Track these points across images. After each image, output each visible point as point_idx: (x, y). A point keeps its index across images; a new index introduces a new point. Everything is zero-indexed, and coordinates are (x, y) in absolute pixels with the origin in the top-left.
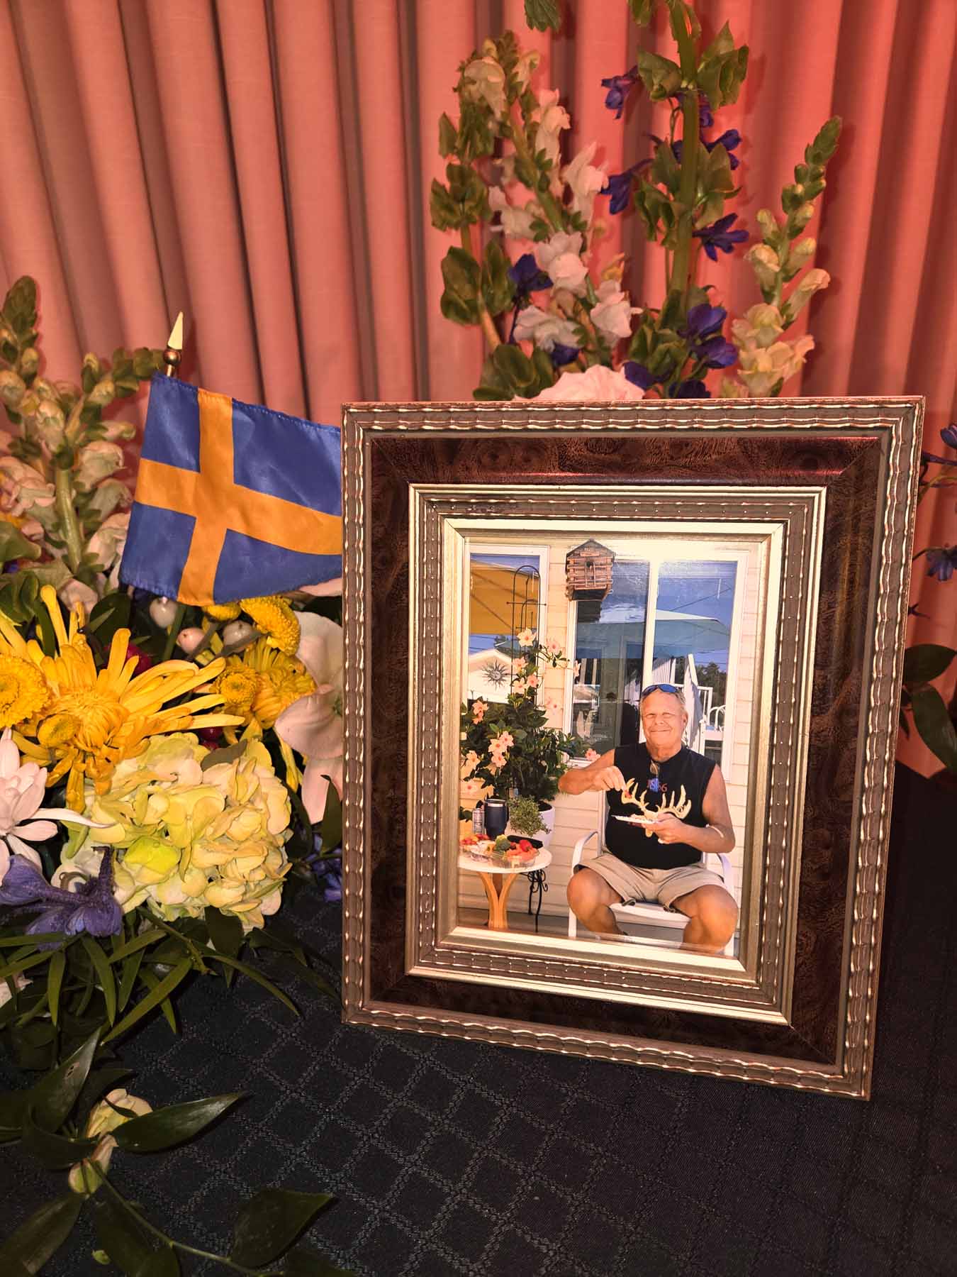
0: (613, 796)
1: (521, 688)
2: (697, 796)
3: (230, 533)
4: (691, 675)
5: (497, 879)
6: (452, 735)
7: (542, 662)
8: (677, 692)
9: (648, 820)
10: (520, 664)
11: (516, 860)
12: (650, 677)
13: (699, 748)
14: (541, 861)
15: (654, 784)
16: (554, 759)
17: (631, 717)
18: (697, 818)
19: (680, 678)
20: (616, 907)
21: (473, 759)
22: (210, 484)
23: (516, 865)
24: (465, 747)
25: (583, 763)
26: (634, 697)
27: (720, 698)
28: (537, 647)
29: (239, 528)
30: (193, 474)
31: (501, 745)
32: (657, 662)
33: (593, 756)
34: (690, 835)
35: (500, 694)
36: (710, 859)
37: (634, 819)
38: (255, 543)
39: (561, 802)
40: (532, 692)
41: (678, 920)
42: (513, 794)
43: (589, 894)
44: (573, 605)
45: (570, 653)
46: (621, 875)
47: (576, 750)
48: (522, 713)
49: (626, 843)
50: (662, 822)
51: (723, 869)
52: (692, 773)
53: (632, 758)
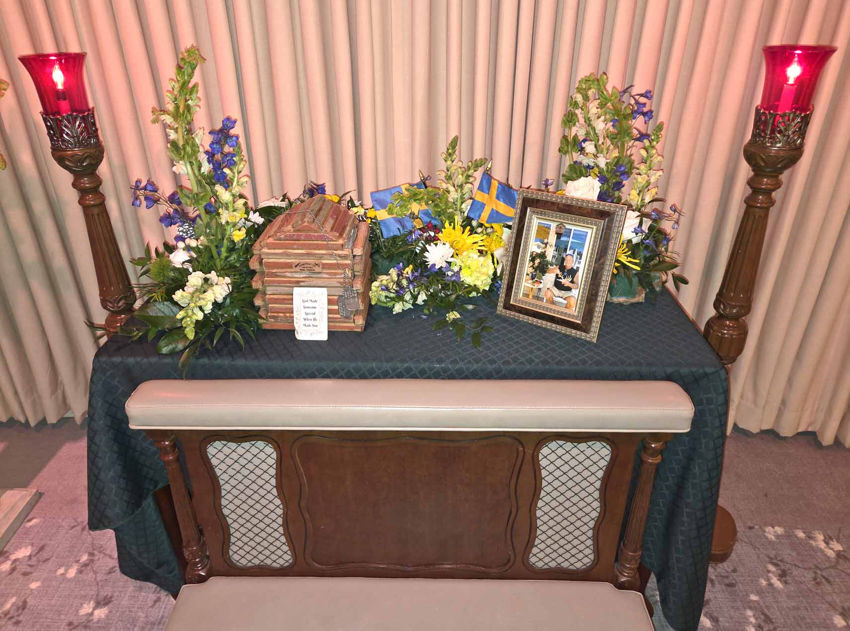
0: (557, 275)
1: (543, 251)
2: (573, 277)
3: (492, 209)
4: (576, 253)
5: (532, 288)
6: (528, 258)
7: (548, 246)
8: (573, 256)
9: (563, 281)
10: (544, 245)
11: (536, 285)
12: (569, 252)
13: (575, 268)
14: (541, 286)
15: (565, 274)
16: (547, 266)
17: (563, 260)
18: (572, 282)
19: (574, 253)
20: (554, 297)
21: (531, 263)
22: (491, 198)
23: (536, 286)
24: (530, 261)
25: (552, 267)
26: (565, 256)
27: (580, 259)
28: (547, 243)
29: (494, 208)
30: (487, 195)
31: (537, 261)
32: (570, 250)
33: (555, 266)
34: (570, 285)
35: (539, 251)
36: (573, 290)
37: (560, 280)
38: (497, 212)
39: (547, 274)
40: (545, 252)
41: (565, 302)
42: (538, 272)
43: (549, 294)
44: (556, 236)
45: (554, 245)
46: (556, 291)
47: (552, 265)
48: (542, 256)
49: (558, 285)
50: (566, 282)
51: (575, 293)
52: (573, 272)
53: (562, 268)
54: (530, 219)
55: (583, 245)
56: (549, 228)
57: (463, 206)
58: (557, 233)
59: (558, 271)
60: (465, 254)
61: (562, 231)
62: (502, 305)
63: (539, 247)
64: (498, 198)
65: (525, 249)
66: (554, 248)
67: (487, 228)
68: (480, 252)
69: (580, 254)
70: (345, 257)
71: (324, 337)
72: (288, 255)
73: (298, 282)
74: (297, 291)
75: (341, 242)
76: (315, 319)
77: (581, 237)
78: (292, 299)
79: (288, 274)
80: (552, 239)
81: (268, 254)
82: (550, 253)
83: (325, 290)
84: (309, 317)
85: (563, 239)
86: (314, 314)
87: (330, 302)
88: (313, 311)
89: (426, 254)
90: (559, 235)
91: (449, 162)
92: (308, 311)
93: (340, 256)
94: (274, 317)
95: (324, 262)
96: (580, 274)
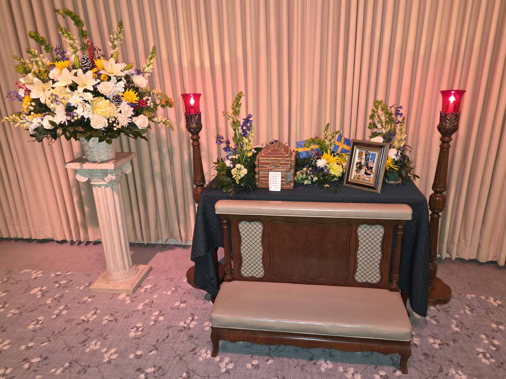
0: (366, 170)
2: (371, 170)
6: (355, 164)
8: (371, 162)
9: (368, 172)
12: (369, 161)
14: (360, 174)
15: (369, 169)
17: (368, 164)
18: (371, 172)
20: (365, 178)
22: (341, 144)
23: (358, 174)
28: (362, 158)
29: (343, 147)
34: (370, 173)
35: (359, 161)
36: (372, 175)
38: (344, 149)
39: (362, 170)
41: (368, 179)
43: (363, 177)
46: (365, 176)
48: (360, 163)
49: (366, 173)
50: (369, 172)
51: (372, 176)
52: (371, 168)
53: (367, 167)
54: (356, 150)
55: (374, 158)
56: (363, 152)
57: (331, 147)
58: (365, 154)
59: (366, 168)
60: (331, 164)
61: (368, 154)
62: (345, 182)
63: (359, 160)
64: (344, 143)
65: (354, 160)
66: (364, 160)
67: (340, 155)
68: (338, 164)
69: (374, 161)
70: (288, 161)
71: (279, 190)
72: (268, 160)
73: (271, 170)
74: (270, 173)
75: (287, 155)
76: (276, 183)
77: (374, 155)
78: (268, 176)
79: (268, 167)
80: (364, 157)
81: (261, 159)
82: (363, 162)
83: (280, 173)
84: (274, 182)
85: (368, 156)
86: (276, 181)
87: (282, 178)
88: (276, 180)
89: (317, 163)
90: (366, 155)
91: (326, 132)
92: (274, 180)
93: (286, 160)
94: (261, 183)
95: (281, 162)
96: (374, 168)
